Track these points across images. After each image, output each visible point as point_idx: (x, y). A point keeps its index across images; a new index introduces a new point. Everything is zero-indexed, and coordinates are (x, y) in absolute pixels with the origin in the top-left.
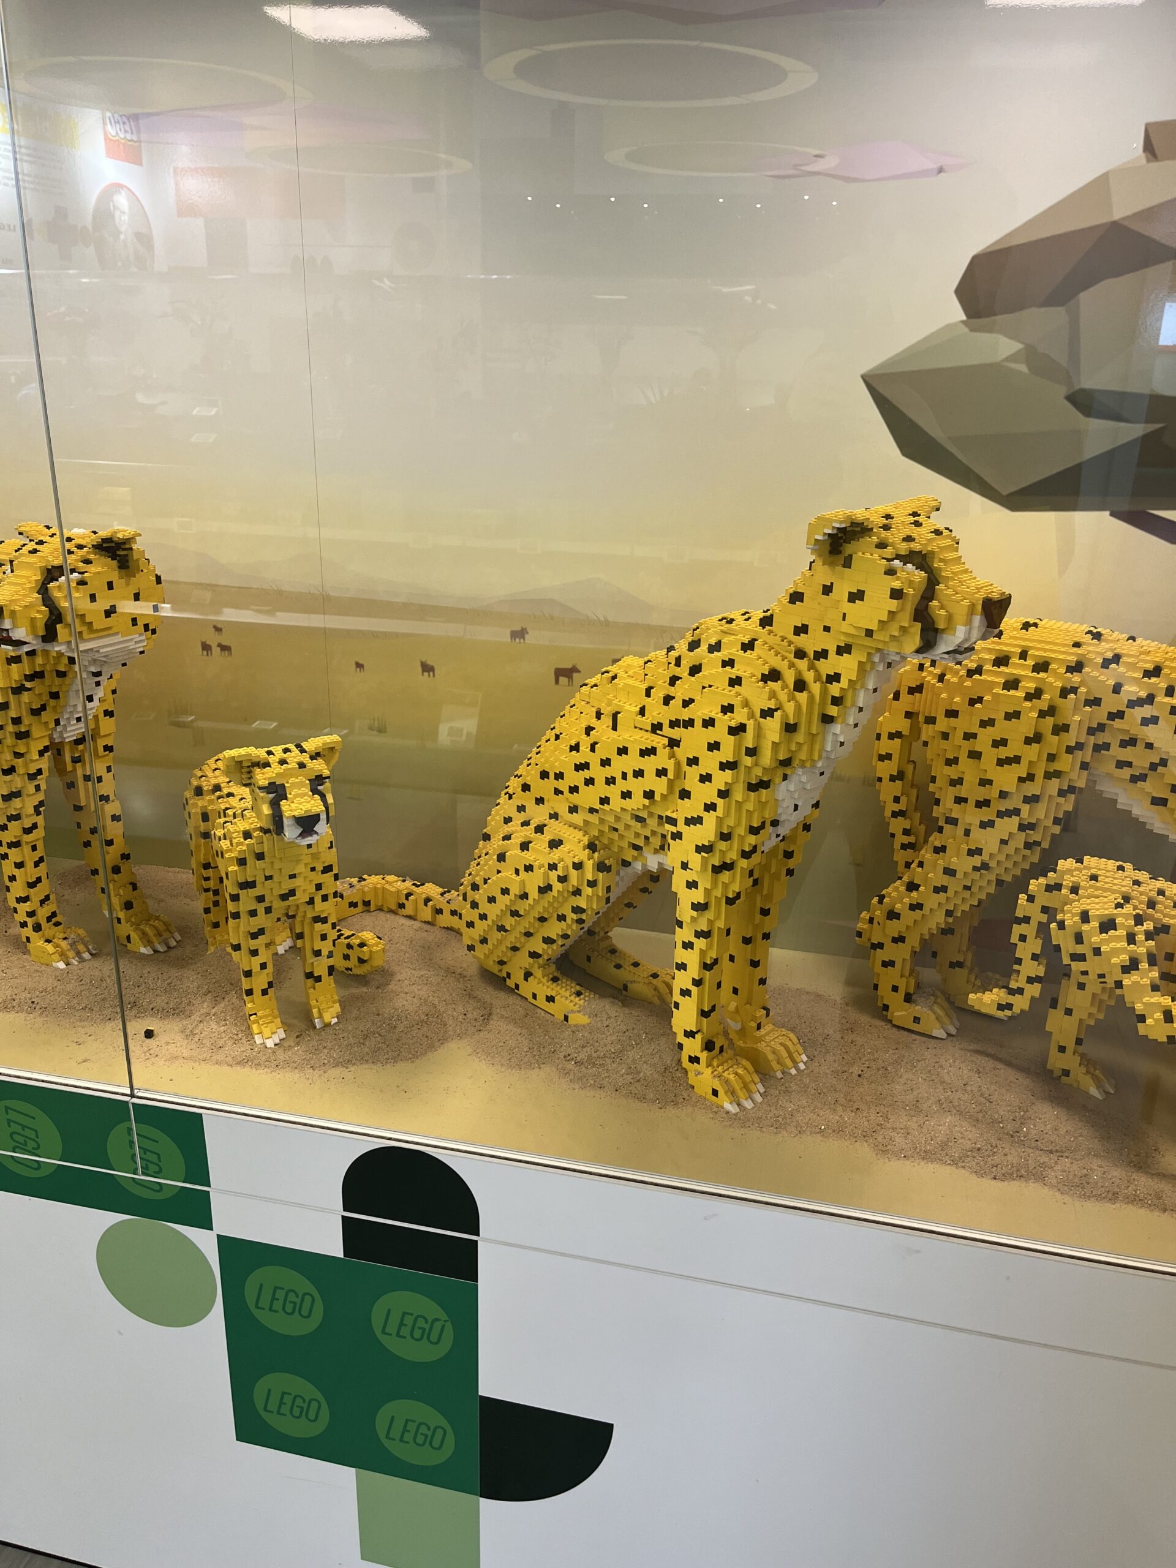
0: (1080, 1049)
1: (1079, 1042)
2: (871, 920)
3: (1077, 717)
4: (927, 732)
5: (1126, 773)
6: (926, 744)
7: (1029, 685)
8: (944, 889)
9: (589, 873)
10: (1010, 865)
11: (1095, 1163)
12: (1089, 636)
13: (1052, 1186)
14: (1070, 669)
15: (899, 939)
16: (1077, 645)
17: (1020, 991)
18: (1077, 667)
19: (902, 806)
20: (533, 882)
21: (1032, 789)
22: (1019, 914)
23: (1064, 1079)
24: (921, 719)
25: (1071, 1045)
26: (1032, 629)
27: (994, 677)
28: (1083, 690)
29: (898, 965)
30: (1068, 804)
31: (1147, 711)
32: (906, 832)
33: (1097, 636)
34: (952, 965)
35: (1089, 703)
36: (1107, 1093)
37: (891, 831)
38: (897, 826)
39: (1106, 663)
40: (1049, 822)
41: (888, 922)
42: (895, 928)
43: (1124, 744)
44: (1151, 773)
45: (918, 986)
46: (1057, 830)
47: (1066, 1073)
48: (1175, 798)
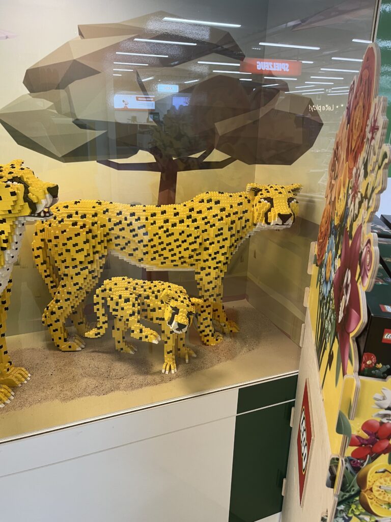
0: (124, 340)
1: (123, 338)
2: (46, 317)
3: (99, 232)
4: (50, 245)
5: (119, 247)
6: (50, 250)
7: (80, 223)
8: (68, 299)
10: (89, 286)
11: (134, 377)
12: (97, 204)
13: (122, 390)
14: (93, 216)
15: (58, 321)
16: (94, 207)
17: (101, 327)
18: (95, 215)
19: (48, 273)
22: (95, 302)
23: (122, 351)
24: (46, 241)
25: (121, 340)
26: (78, 203)
27: (68, 222)
28: (99, 222)
29: (59, 330)
30: (103, 261)
31: (120, 226)
32: (52, 282)
33: (100, 203)
34: (79, 324)
35: (102, 226)
36: (135, 351)
37: (46, 283)
38: (48, 280)
39: (104, 212)
40: (99, 269)
41: (52, 316)
42: (54, 317)
43: (116, 238)
44: (126, 246)
45: (68, 335)
46: (102, 270)
47: (122, 349)
48: (136, 253)
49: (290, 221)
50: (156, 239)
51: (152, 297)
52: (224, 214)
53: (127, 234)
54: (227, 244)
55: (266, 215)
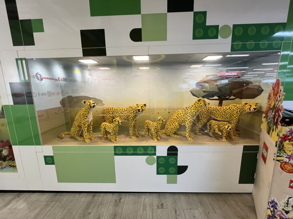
1: (212, 133)
3: (209, 111)
5: (213, 115)
8: (201, 124)
9: (178, 125)
10: (206, 122)
15: (198, 128)
17: (208, 130)
20: (173, 127)
21: (207, 116)
29: (198, 130)
32: (197, 121)
43: (212, 113)
47: (211, 136)
48: (216, 116)
49: (256, 110)
50: (221, 113)
51: (221, 124)
52: (238, 108)
53: (215, 112)
54: (239, 115)
55: (250, 109)
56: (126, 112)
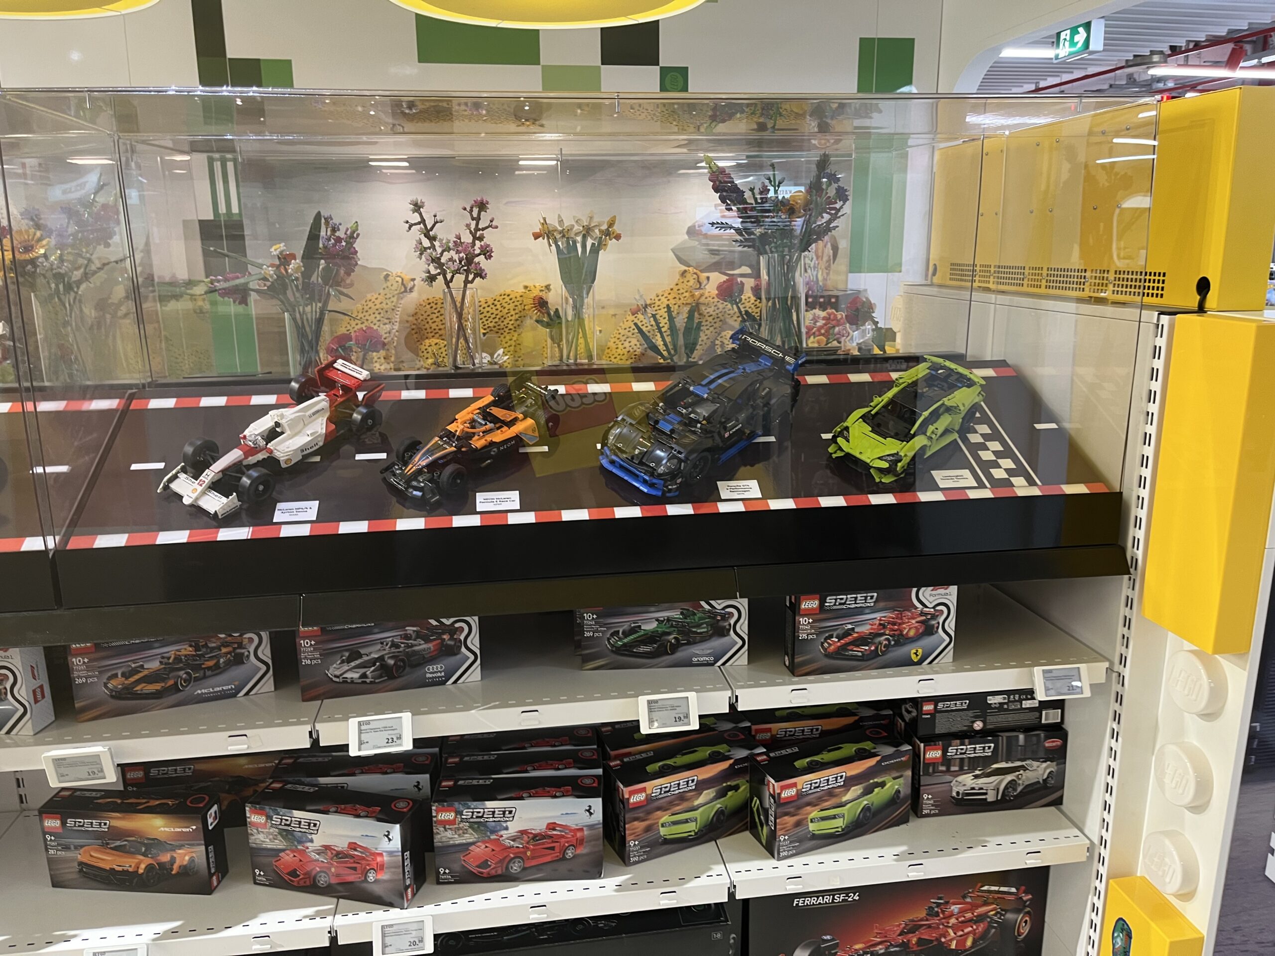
56: (494, 309)
